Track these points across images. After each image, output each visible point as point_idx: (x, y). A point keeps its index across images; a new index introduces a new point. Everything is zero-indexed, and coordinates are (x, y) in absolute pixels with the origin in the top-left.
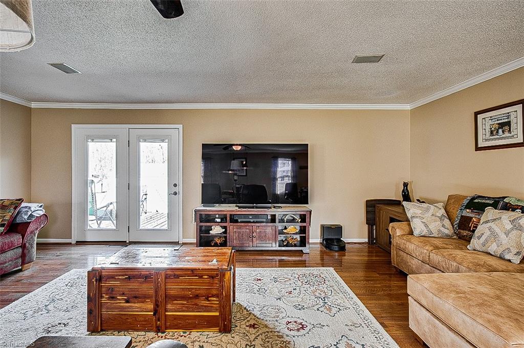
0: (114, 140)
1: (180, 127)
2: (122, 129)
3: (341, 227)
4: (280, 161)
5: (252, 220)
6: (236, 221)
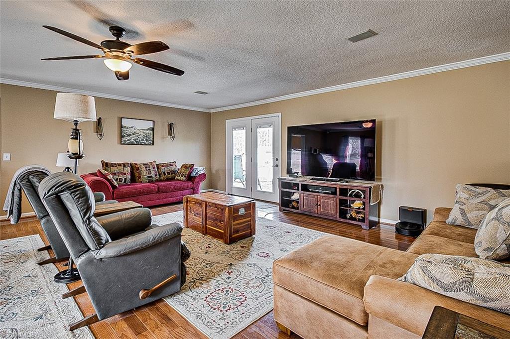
0: (245, 128)
1: (279, 114)
2: (247, 120)
3: (426, 211)
4: (351, 141)
5: (320, 191)
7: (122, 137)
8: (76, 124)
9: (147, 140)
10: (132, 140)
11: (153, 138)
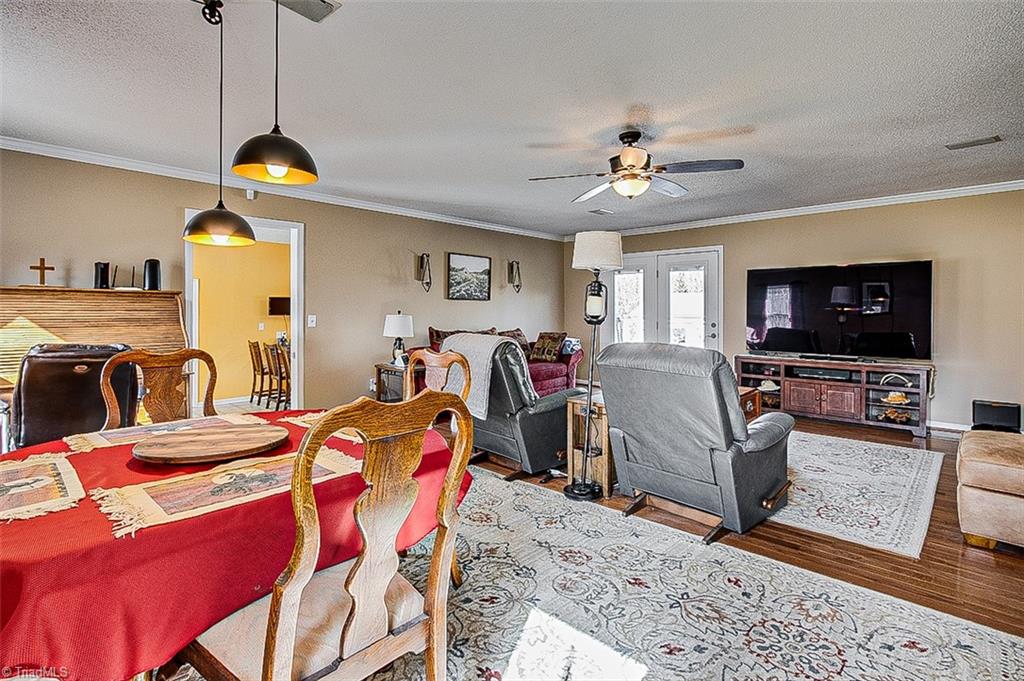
0: (642, 271)
1: (720, 248)
2: (649, 257)
3: (1019, 407)
5: (821, 377)
6: (797, 376)
7: (449, 286)
8: (597, 275)
9: (480, 291)
10: (462, 292)
11: (489, 288)
